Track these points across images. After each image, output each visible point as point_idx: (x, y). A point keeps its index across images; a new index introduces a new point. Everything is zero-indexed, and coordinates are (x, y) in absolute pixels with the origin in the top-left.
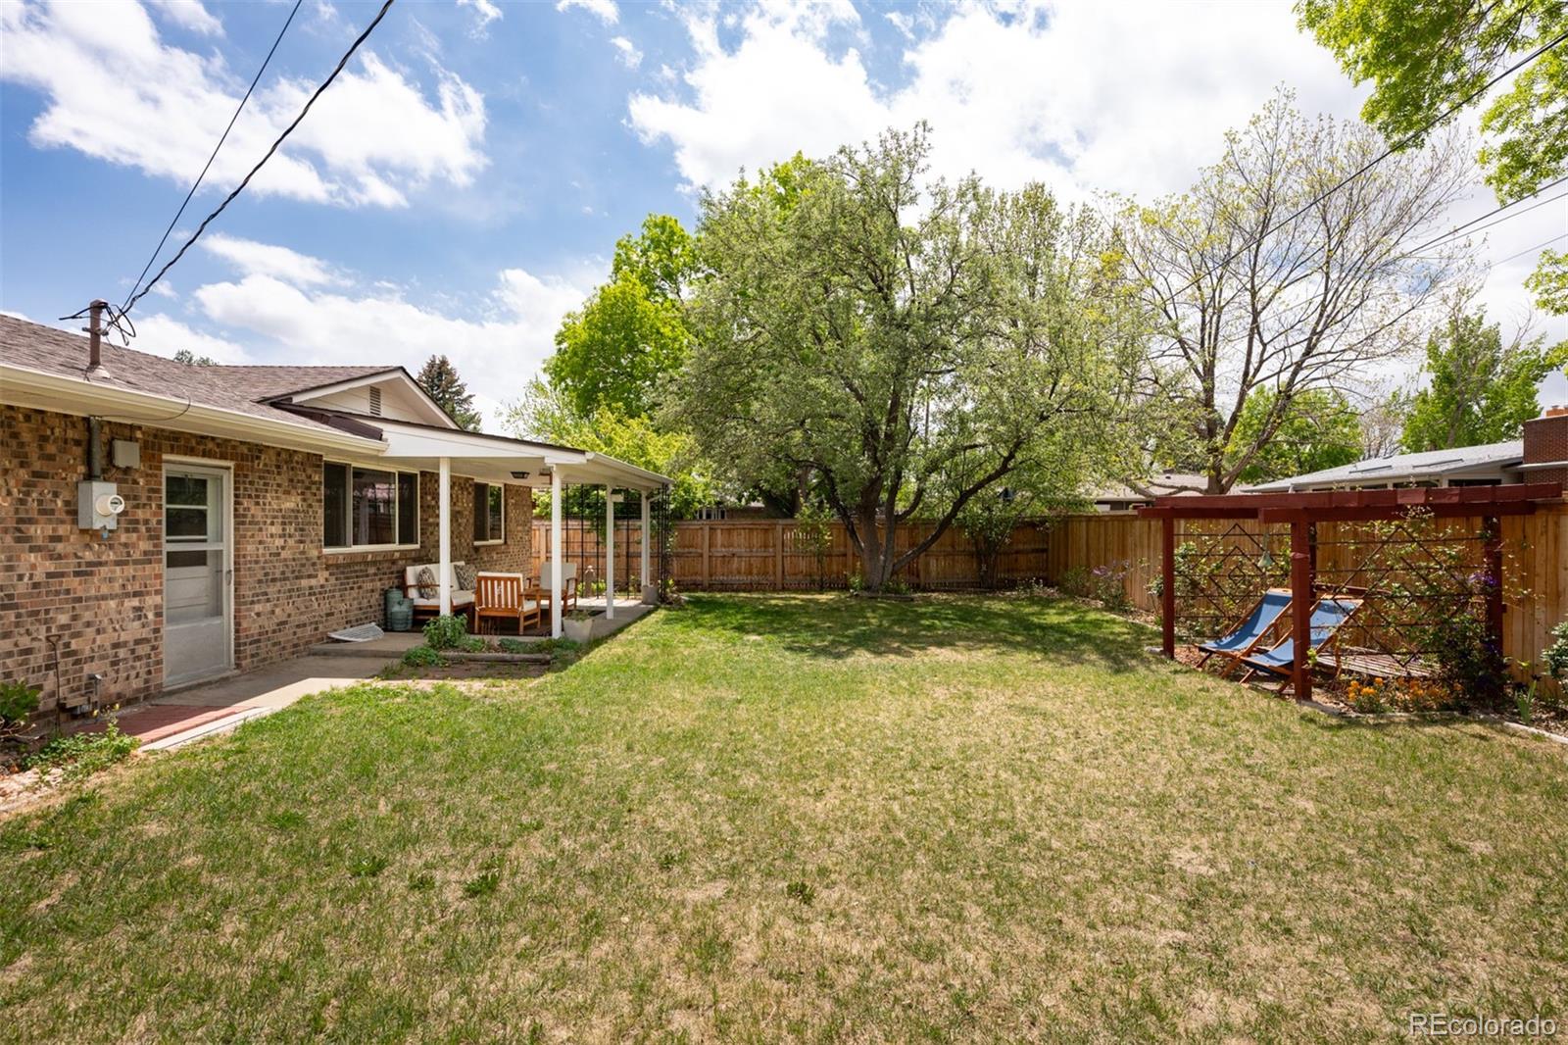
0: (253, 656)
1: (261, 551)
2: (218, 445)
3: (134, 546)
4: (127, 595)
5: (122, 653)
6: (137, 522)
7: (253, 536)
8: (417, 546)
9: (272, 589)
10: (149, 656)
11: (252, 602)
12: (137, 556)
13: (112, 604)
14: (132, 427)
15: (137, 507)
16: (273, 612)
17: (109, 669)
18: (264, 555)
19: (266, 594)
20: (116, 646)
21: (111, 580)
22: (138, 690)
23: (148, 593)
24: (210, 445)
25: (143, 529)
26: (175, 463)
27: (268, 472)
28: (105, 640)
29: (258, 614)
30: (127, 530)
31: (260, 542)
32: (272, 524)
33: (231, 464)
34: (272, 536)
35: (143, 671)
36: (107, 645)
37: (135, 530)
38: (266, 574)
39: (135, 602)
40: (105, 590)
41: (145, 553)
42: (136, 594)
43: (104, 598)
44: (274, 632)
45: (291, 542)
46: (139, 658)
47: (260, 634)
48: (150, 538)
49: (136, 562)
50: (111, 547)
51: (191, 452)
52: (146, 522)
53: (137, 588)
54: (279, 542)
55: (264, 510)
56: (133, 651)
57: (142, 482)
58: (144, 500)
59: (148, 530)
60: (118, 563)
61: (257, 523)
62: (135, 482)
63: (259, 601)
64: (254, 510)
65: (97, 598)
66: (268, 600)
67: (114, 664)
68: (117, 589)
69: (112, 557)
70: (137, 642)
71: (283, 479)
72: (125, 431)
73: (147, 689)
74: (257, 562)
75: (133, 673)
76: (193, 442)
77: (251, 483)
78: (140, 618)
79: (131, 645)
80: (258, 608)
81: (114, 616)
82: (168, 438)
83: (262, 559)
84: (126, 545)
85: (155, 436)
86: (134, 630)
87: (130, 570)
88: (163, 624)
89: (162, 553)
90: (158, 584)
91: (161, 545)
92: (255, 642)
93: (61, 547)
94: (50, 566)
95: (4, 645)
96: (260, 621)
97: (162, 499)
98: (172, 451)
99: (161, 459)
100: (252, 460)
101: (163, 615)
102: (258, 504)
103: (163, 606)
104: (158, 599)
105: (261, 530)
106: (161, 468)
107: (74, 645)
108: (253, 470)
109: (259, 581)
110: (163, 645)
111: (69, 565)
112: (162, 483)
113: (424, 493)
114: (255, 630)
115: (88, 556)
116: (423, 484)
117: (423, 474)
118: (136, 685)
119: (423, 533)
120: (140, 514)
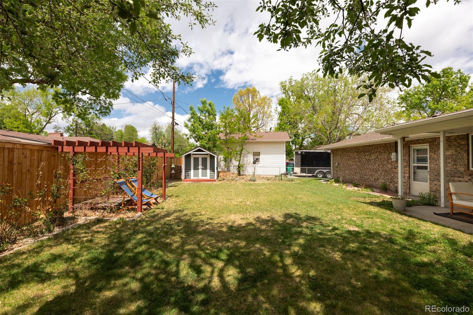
2: (422, 140)
7: (434, 163)
10: (406, 186)
11: (433, 181)
15: (404, 156)
18: (437, 168)
19: (438, 179)
23: (406, 173)
24: (420, 141)
25: (405, 161)
26: (413, 147)
29: (435, 184)
31: (436, 164)
33: (428, 144)
35: (405, 188)
38: (438, 174)
39: (403, 175)
41: (405, 165)
45: (450, 165)
46: (404, 186)
47: (436, 190)
51: (415, 143)
52: (406, 159)
53: (404, 172)
55: (437, 155)
57: (404, 152)
61: (435, 159)
63: (435, 181)
64: (433, 155)
65: (397, 173)
66: (439, 181)
70: (404, 182)
71: (446, 145)
73: (406, 192)
74: (435, 170)
76: (416, 141)
77: (433, 148)
78: (404, 178)
80: (435, 183)
85: (407, 142)
88: (410, 181)
89: (409, 166)
90: (408, 172)
91: (410, 164)
92: (434, 192)
93: (392, 164)
94: (391, 167)
95: (386, 177)
96: (436, 186)
97: (409, 155)
98: (411, 144)
99: (409, 146)
100: (433, 142)
101: (410, 178)
102: (435, 154)
103: (410, 177)
104: (408, 175)
105: (436, 161)
106: (409, 148)
107: (394, 180)
108: (433, 145)
109: (436, 175)
110: (410, 185)
111: (393, 167)
112: (409, 151)
114: (434, 188)
115: (396, 165)
118: (404, 191)
120: (404, 158)
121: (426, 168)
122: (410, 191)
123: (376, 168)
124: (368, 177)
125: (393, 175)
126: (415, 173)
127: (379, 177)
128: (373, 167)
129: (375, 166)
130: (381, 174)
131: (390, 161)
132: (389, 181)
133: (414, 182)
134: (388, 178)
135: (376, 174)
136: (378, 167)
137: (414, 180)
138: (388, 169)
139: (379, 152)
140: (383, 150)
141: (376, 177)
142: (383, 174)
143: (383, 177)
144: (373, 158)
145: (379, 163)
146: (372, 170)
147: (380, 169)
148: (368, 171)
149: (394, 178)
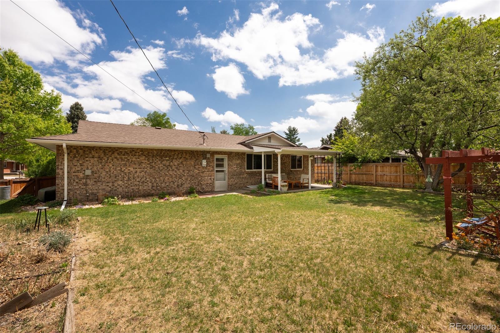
0: (231, 188)
1: (232, 170)
2: (224, 153)
4: (209, 176)
7: (231, 168)
8: (272, 170)
9: (234, 177)
10: (212, 186)
11: (230, 179)
13: (207, 177)
26: (217, 156)
27: (234, 156)
28: (206, 182)
30: (209, 167)
32: (234, 165)
33: (227, 156)
34: (234, 168)
35: (211, 188)
38: (233, 174)
40: (205, 175)
44: (235, 184)
45: (238, 169)
46: (210, 186)
49: (210, 171)
50: (206, 169)
51: (219, 154)
53: (211, 175)
54: (236, 169)
55: (233, 163)
58: (211, 162)
59: (212, 167)
60: (207, 171)
61: (231, 165)
62: (210, 159)
64: (231, 163)
66: (234, 179)
67: (207, 186)
68: (207, 175)
71: (237, 158)
72: (208, 152)
73: (212, 190)
74: (231, 172)
75: (209, 188)
77: (230, 159)
79: (209, 184)
80: (232, 180)
81: (207, 179)
82: (215, 152)
84: (208, 169)
85: (213, 152)
86: (210, 181)
87: (209, 173)
88: (214, 181)
89: (214, 170)
90: (213, 175)
92: (231, 186)
93: (199, 169)
94: (198, 171)
95: (192, 182)
96: (232, 182)
97: (214, 162)
98: (215, 154)
103: (214, 178)
106: (214, 157)
108: (230, 156)
110: (214, 184)
111: (201, 171)
112: (214, 159)
113: (274, 158)
114: (231, 184)
115: (203, 170)
116: (274, 157)
117: (274, 154)
118: (210, 190)
119: (274, 167)
120: (211, 164)
121: (222, 171)
122: (214, 189)
123: (180, 173)
124: (167, 184)
125: (200, 179)
126: (216, 175)
127: (184, 182)
128: (176, 173)
129: (178, 172)
130: (187, 179)
131: (197, 167)
132: (197, 184)
133: (216, 182)
134: (195, 182)
135: (180, 180)
136: (183, 173)
138: (195, 174)
139: (185, 158)
140: (189, 156)
141: (180, 183)
142: (189, 179)
143: (189, 182)
144: (176, 164)
145: (184, 169)
146: (174, 176)
147: (185, 174)
148: (167, 178)
149: (202, 181)
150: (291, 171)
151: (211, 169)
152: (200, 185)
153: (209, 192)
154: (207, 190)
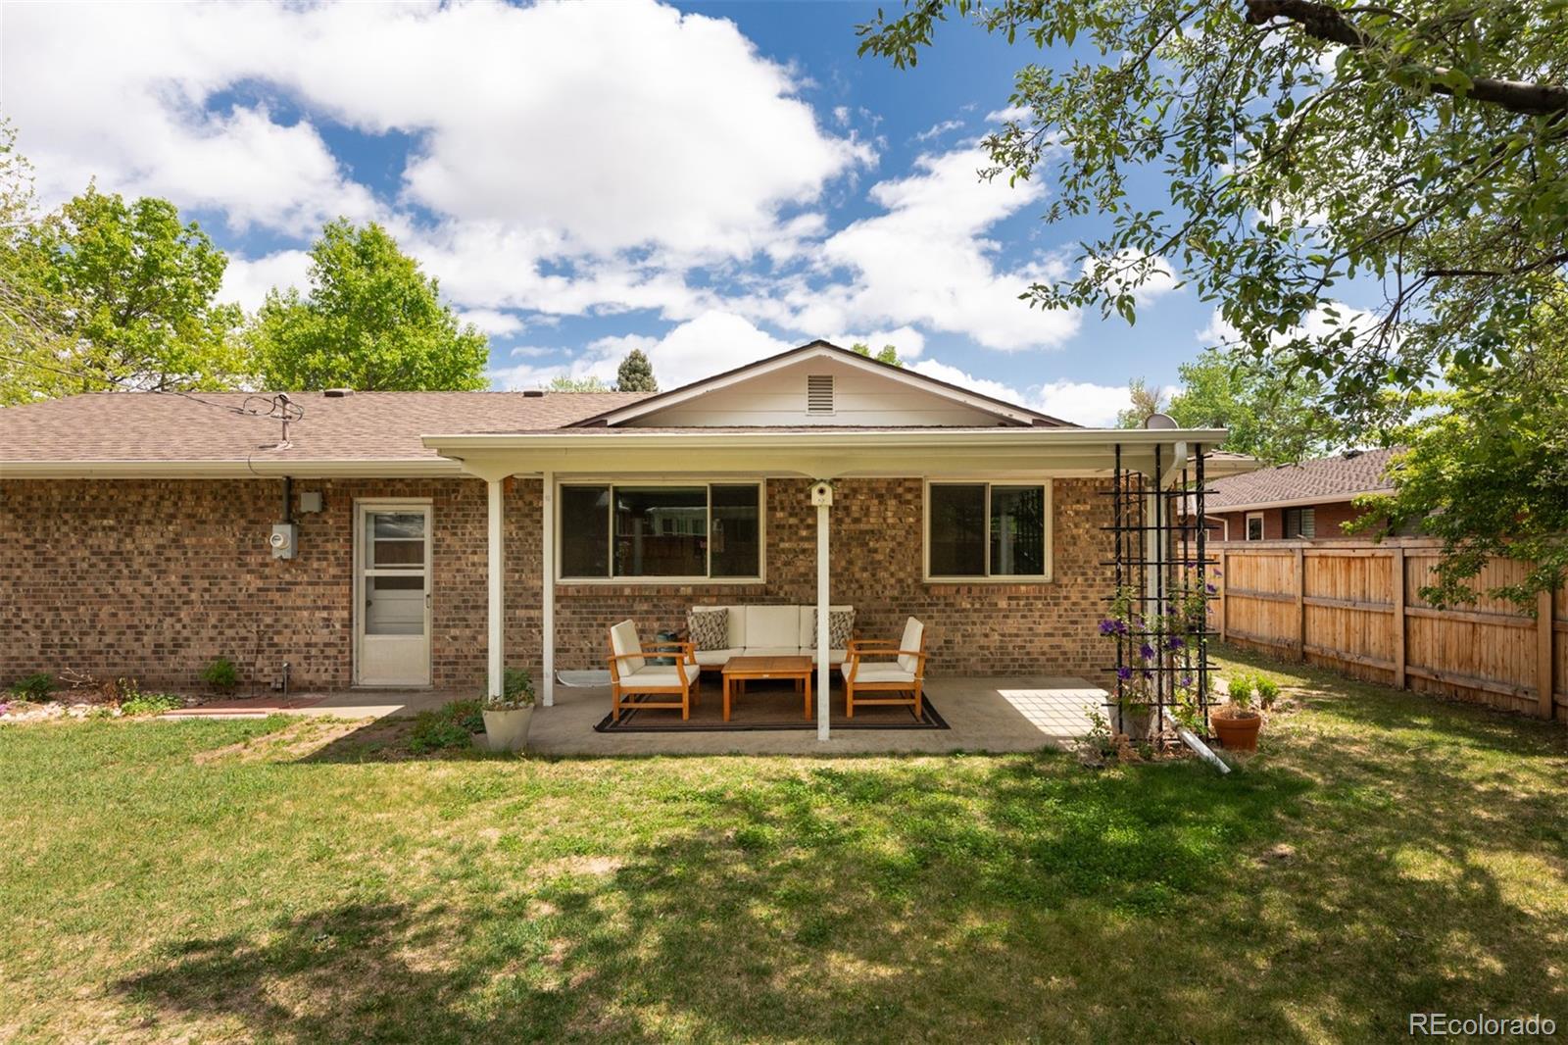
0: (447, 676)
1: (458, 579)
2: (408, 485)
3: (325, 571)
4: (318, 608)
5: (313, 651)
6: (327, 553)
7: (449, 564)
8: (761, 580)
9: (472, 616)
10: (336, 658)
11: (447, 626)
12: (326, 578)
13: (305, 614)
14: (322, 481)
15: (327, 541)
16: (475, 638)
17: (303, 662)
18: (462, 583)
19: (465, 620)
20: (308, 645)
21: (304, 596)
22: (327, 682)
23: (336, 608)
24: (399, 486)
25: (332, 558)
26: (368, 505)
27: (469, 504)
28: (300, 639)
29: (455, 638)
30: (319, 559)
31: (458, 571)
32: (474, 553)
33: (431, 500)
34: (474, 564)
35: (331, 669)
36: (301, 643)
37: (326, 559)
38: (464, 601)
39: (325, 614)
40: (299, 602)
41: (334, 577)
42: (325, 608)
43: (299, 608)
44: (475, 657)
46: (327, 657)
47: (456, 657)
48: (338, 565)
49: (325, 584)
50: (305, 571)
51: (380, 493)
52: (335, 553)
53: (326, 603)
54: (484, 571)
55: (462, 540)
56: (322, 652)
57: (331, 522)
58: (333, 536)
59: (337, 559)
60: (310, 584)
61: (455, 552)
62: (325, 522)
63: (455, 626)
64: (449, 540)
65: (293, 608)
66: (467, 626)
67: (306, 658)
68: (309, 603)
69: (306, 578)
70: (326, 645)
72: (317, 485)
73: (335, 683)
74: (452, 589)
75: (323, 668)
76: (381, 486)
77: (446, 515)
78: (328, 626)
79: (321, 646)
80: (454, 632)
81: (307, 623)
82: (357, 485)
83: (461, 587)
84: (317, 570)
85: (343, 485)
86: (322, 636)
87: (320, 589)
88: (351, 634)
89: (351, 577)
90: (345, 602)
91: (351, 570)
92: (450, 663)
93: (267, 571)
94: (260, 584)
95: (230, 633)
96: (457, 645)
97: (351, 534)
98: (360, 495)
99: (352, 502)
100: (448, 494)
101: (351, 626)
102: (455, 534)
103: (351, 620)
104: (345, 614)
105: (459, 559)
106: (351, 510)
107: (276, 639)
108: (449, 503)
109: (456, 607)
110: (351, 651)
111: (274, 583)
112: (351, 522)
113: (771, 509)
114: (450, 652)
115: (288, 577)
116: (771, 497)
117: (770, 483)
118: (325, 677)
119: (770, 563)
120: (330, 547)
121: (417, 583)
122: (351, 676)
123: (166, 591)
124: (108, 639)
125: (268, 620)
126: (368, 604)
127: (186, 633)
128: (147, 590)
129: (158, 584)
130: (201, 620)
131: (253, 560)
132: (251, 645)
133: (370, 638)
134: (243, 632)
135: (169, 620)
136: (184, 590)
137: (367, 632)
138: (241, 596)
139: (189, 516)
140: (214, 510)
141: (168, 634)
142: (213, 620)
143: (213, 633)
144: (148, 546)
145: (186, 571)
146: (139, 602)
147: (194, 596)
148: (106, 610)
149: (278, 633)
150: (927, 589)
151: (333, 571)
152: (270, 652)
153: (319, 690)
154: (307, 677)
